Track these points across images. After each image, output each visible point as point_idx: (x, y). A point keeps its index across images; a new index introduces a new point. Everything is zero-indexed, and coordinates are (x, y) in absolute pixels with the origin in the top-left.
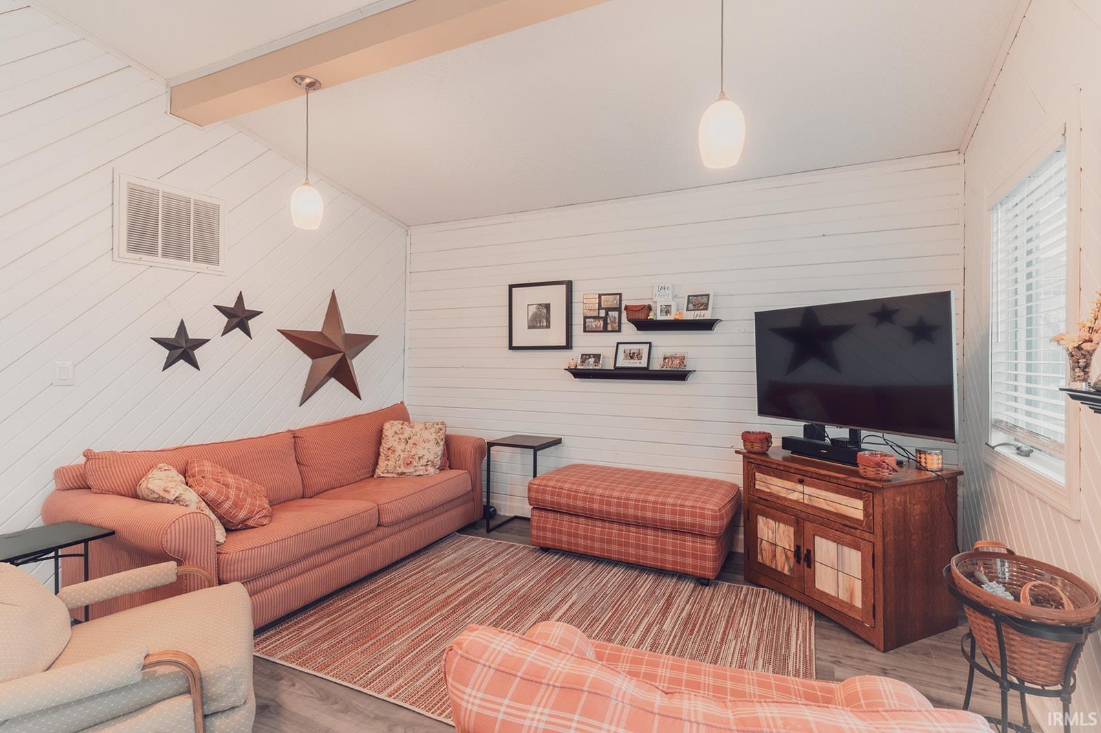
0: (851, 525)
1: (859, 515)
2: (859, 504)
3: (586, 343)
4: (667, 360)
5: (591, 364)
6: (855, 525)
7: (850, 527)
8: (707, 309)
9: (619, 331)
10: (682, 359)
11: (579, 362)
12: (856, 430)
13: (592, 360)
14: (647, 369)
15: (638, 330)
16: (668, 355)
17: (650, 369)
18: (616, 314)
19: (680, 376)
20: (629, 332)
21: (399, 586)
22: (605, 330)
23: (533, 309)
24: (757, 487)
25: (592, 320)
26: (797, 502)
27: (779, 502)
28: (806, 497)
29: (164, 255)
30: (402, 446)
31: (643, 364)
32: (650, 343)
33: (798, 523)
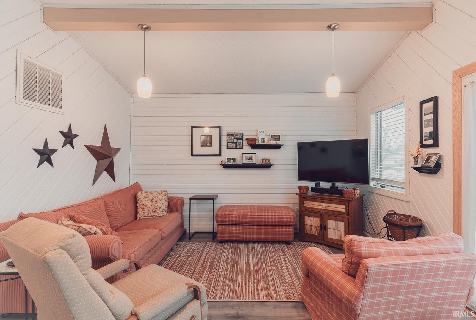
0: (341, 214)
1: (344, 210)
2: (344, 207)
3: (228, 153)
4: (263, 161)
5: (231, 163)
7: (340, 215)
8: (279, 141)
9: (242, 148)
10: (269, 160)
11: (226, 162)
12: (334, 183)
13: (232, 161)
14: (256, 164)
15: (251, 148)
16: (263, 158)
17: (257, 164)
18: (241, 141)
19: (268, 166)
20: (247, 149)
22: (236, 148)
23: (203, 138)
24: (304, 206)
25: (230, 143)
26: (321, 209)
27: (314, 210)
28: (324, 207)
30: (150, 203)
31: (254, 162)
32: (256, 154)
33: (321, 216)
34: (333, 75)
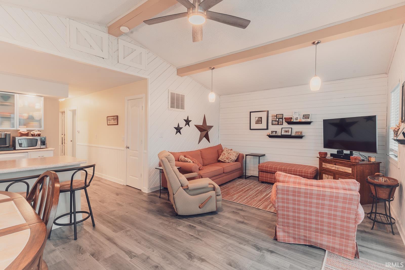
0: (348, 174)
1: (350, 172)
2: (351, 169)
3: (272, 128)
4: (296, 133)
5: (274, 134)
6: (349, 175)
7: (348, 175)
8: (309, 118)
9: (282, 124)
10: (301, 132)
11: (271, 133)
12: (352, 151)
13: (274, 133)
14: (291, 135)
15: (288, 124)
16: (297, 131)
17: (292, 135)
18: (281, 120)
19: (301, 137)
20: (285, 125)
21: (229, 187)
22: (278, 124)
23: (257, 119)
24: (323, 166)
25: (274, 122)
26: (334, 170)
27: (329, 170)
28: (336, 168)
29: (176, 108)
30: (227, 154)
31: (290, 134)
32: (292, 128)
33: (334, 175)
34: (316, 75)
